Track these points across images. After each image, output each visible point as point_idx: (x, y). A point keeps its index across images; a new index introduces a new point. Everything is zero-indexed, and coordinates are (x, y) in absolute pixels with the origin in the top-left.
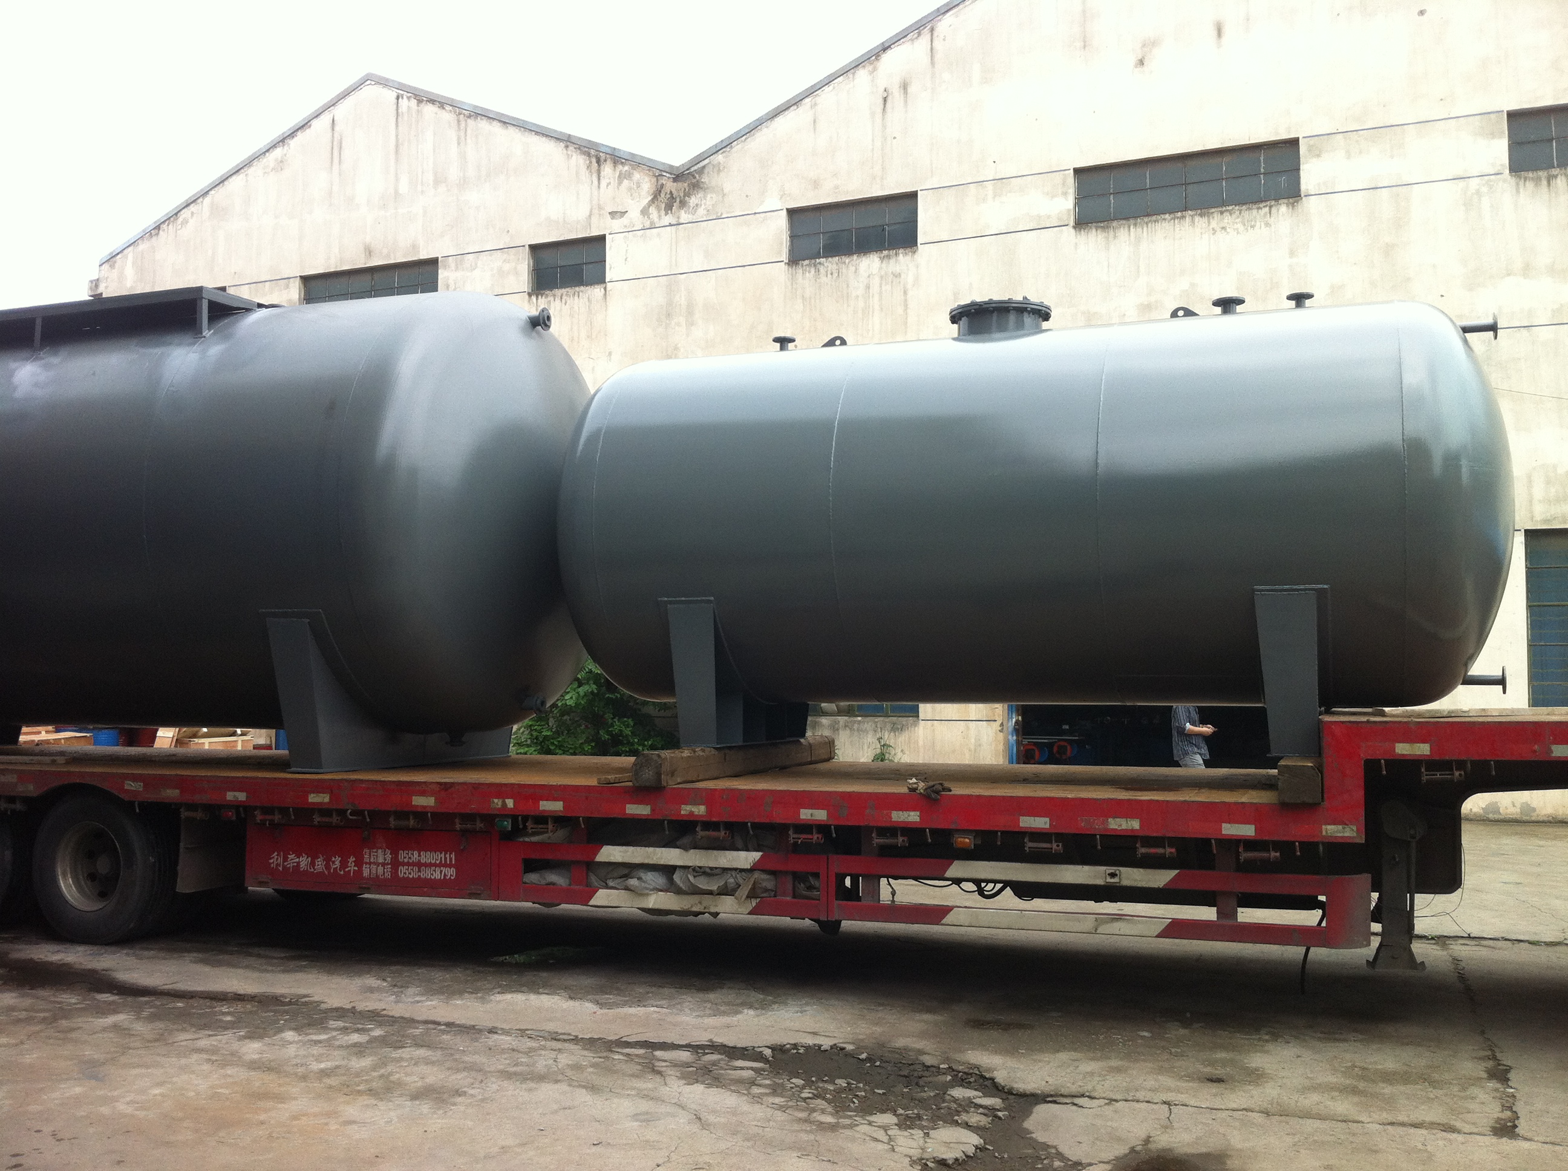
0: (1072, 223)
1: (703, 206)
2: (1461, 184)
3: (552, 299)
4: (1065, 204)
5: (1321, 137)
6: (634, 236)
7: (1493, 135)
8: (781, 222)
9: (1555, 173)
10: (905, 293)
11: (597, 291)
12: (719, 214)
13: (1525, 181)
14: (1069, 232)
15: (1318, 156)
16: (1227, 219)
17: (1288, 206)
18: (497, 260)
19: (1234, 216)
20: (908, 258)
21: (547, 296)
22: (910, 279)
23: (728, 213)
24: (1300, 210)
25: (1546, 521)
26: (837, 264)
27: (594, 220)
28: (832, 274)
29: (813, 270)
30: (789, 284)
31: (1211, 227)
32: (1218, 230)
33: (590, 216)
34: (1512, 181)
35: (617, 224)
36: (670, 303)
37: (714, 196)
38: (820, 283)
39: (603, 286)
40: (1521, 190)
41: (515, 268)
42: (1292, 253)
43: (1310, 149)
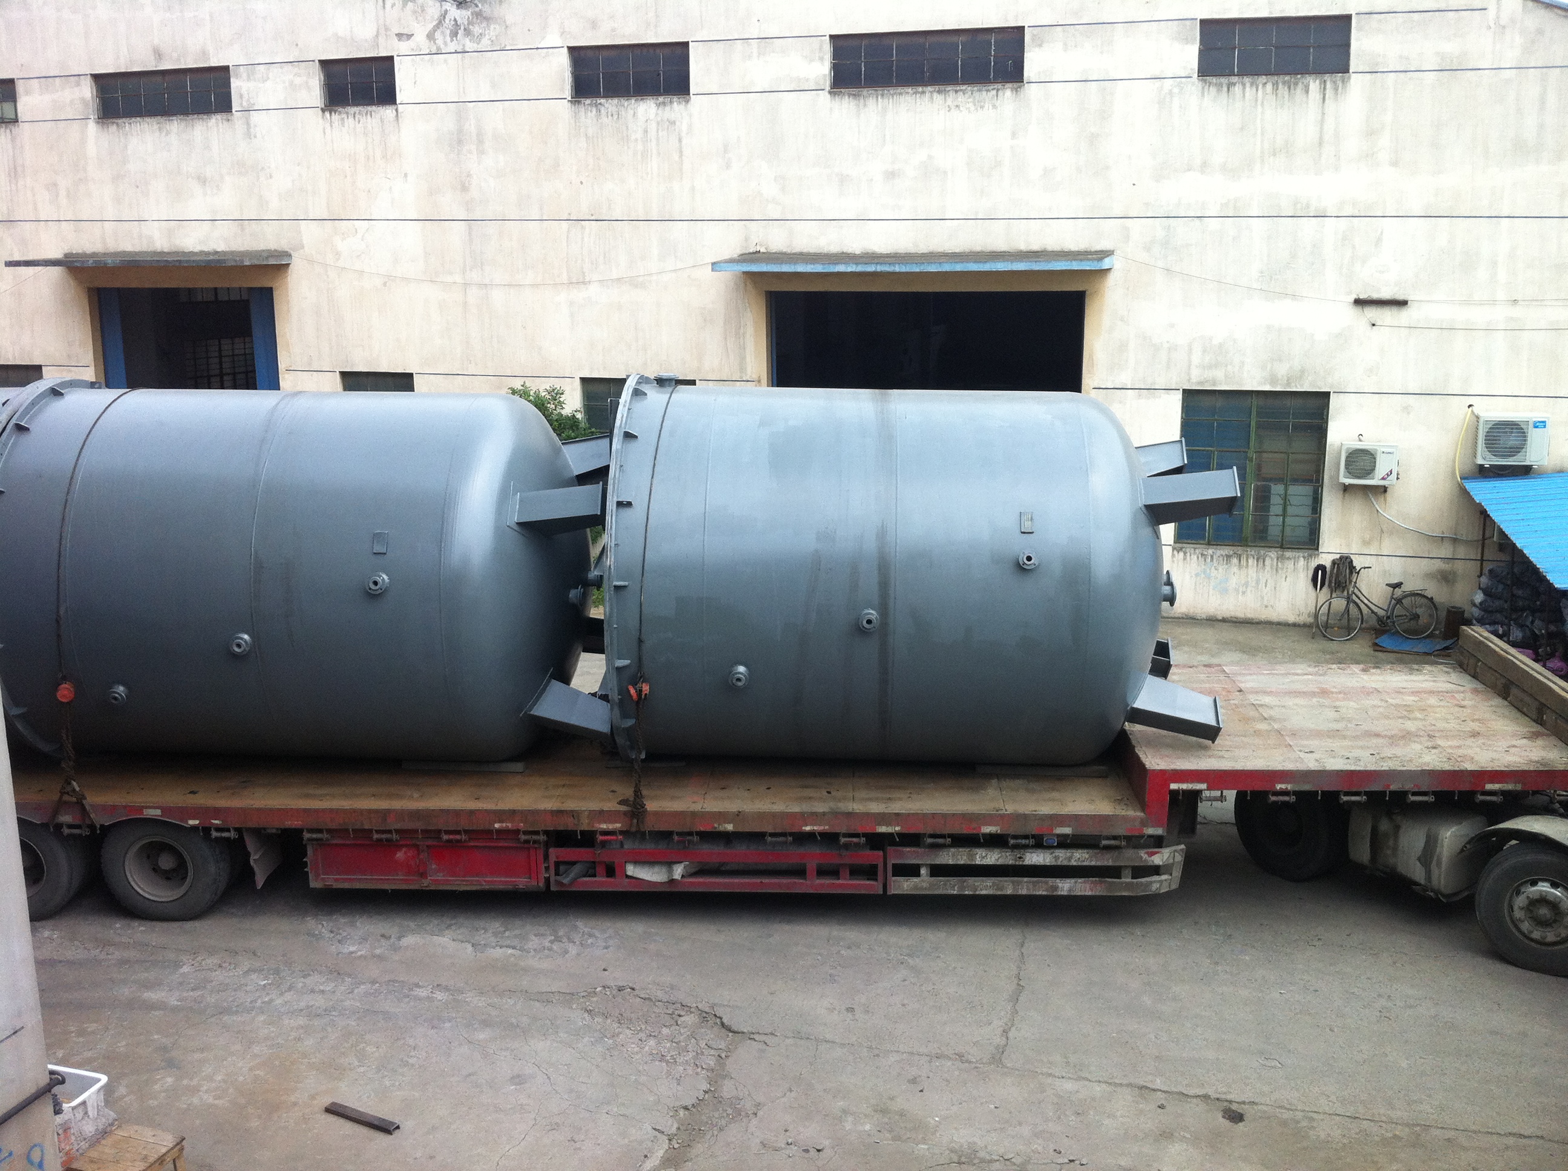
0: (828, 88)
1: (487, 36)
2: (1158, 83)
3: (344, 116)
4: (822, 69)
5: (1044, 28)
6: (422, 60)
7: (1187, 41)
8: (563, 61)
9: (1234, 81)
10: (680, 140)
11: (387, 112)
12: (503, 45)
13: (1209, 86)
14: (824, 97)
15: (1040, 46)
16: (961, 98)
17: (1012, 91)
18: (288, 74)
19: (967, 95)
20: (682, 106)
21: (340, 113)
22: (684, 128)
23: (511, 45)
24: (1022, 96)
25: (1199, 383)
26: (617, 106)
27: (381, 40)
28: (612, 115)
29: (594, 110)
30: (572, 122)
31: (947, 104)
32: (953, 107)
33: (377, 36)
34: (1200, 84)
35: (404, 47)
36: (460, 131)
37: (497, 27)
38: (602, 123)
39: (394, 107)
40: (1206, 94)
41: (307, 83)
42: (1014, 135)
43: (1034, 37)
